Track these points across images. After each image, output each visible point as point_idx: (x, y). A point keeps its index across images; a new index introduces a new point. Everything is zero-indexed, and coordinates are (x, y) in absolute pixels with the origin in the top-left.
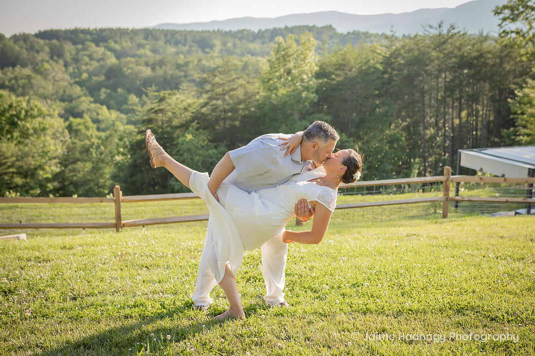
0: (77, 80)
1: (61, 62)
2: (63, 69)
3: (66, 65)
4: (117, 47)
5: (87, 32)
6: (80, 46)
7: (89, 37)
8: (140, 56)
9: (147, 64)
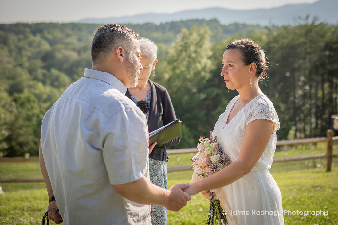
0: (20, 63)
1: (6, 49)
2: (8, 54)
3: (10, 51)
4: (50, 37)
5: (26, 25)
6: (21, 37)
7: (28, 30)
8: (68, 44)
9: (73, 50)
